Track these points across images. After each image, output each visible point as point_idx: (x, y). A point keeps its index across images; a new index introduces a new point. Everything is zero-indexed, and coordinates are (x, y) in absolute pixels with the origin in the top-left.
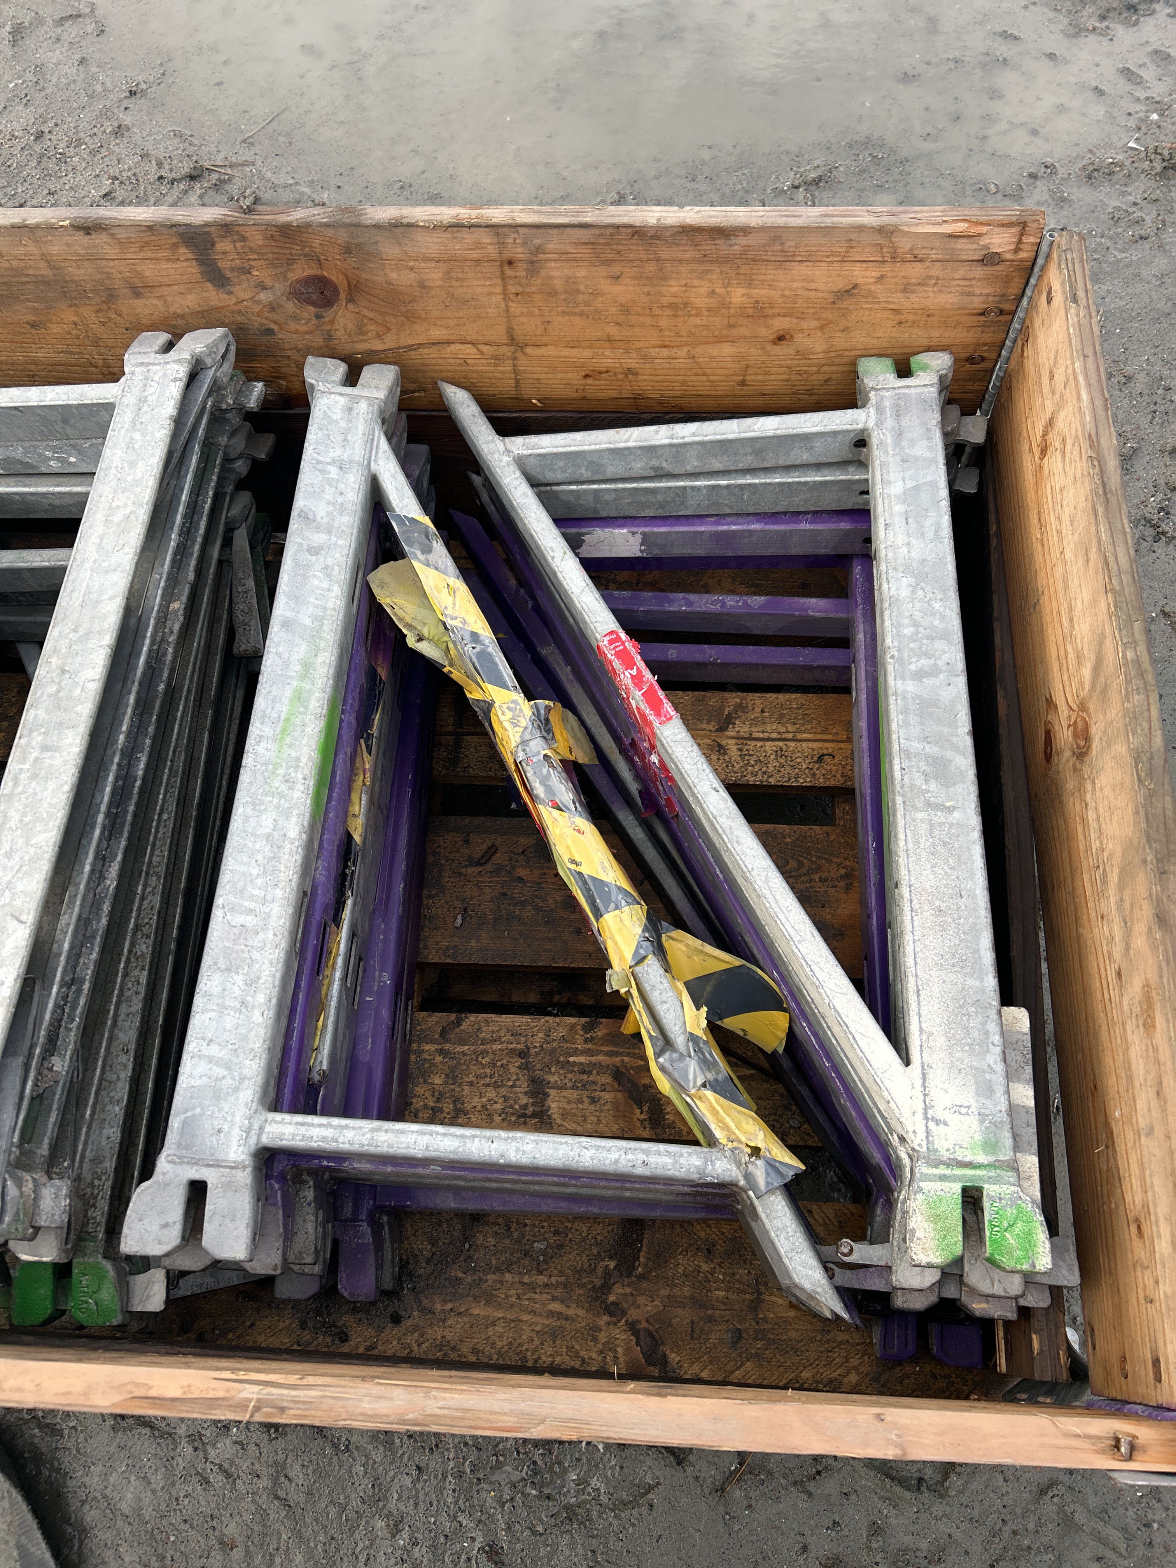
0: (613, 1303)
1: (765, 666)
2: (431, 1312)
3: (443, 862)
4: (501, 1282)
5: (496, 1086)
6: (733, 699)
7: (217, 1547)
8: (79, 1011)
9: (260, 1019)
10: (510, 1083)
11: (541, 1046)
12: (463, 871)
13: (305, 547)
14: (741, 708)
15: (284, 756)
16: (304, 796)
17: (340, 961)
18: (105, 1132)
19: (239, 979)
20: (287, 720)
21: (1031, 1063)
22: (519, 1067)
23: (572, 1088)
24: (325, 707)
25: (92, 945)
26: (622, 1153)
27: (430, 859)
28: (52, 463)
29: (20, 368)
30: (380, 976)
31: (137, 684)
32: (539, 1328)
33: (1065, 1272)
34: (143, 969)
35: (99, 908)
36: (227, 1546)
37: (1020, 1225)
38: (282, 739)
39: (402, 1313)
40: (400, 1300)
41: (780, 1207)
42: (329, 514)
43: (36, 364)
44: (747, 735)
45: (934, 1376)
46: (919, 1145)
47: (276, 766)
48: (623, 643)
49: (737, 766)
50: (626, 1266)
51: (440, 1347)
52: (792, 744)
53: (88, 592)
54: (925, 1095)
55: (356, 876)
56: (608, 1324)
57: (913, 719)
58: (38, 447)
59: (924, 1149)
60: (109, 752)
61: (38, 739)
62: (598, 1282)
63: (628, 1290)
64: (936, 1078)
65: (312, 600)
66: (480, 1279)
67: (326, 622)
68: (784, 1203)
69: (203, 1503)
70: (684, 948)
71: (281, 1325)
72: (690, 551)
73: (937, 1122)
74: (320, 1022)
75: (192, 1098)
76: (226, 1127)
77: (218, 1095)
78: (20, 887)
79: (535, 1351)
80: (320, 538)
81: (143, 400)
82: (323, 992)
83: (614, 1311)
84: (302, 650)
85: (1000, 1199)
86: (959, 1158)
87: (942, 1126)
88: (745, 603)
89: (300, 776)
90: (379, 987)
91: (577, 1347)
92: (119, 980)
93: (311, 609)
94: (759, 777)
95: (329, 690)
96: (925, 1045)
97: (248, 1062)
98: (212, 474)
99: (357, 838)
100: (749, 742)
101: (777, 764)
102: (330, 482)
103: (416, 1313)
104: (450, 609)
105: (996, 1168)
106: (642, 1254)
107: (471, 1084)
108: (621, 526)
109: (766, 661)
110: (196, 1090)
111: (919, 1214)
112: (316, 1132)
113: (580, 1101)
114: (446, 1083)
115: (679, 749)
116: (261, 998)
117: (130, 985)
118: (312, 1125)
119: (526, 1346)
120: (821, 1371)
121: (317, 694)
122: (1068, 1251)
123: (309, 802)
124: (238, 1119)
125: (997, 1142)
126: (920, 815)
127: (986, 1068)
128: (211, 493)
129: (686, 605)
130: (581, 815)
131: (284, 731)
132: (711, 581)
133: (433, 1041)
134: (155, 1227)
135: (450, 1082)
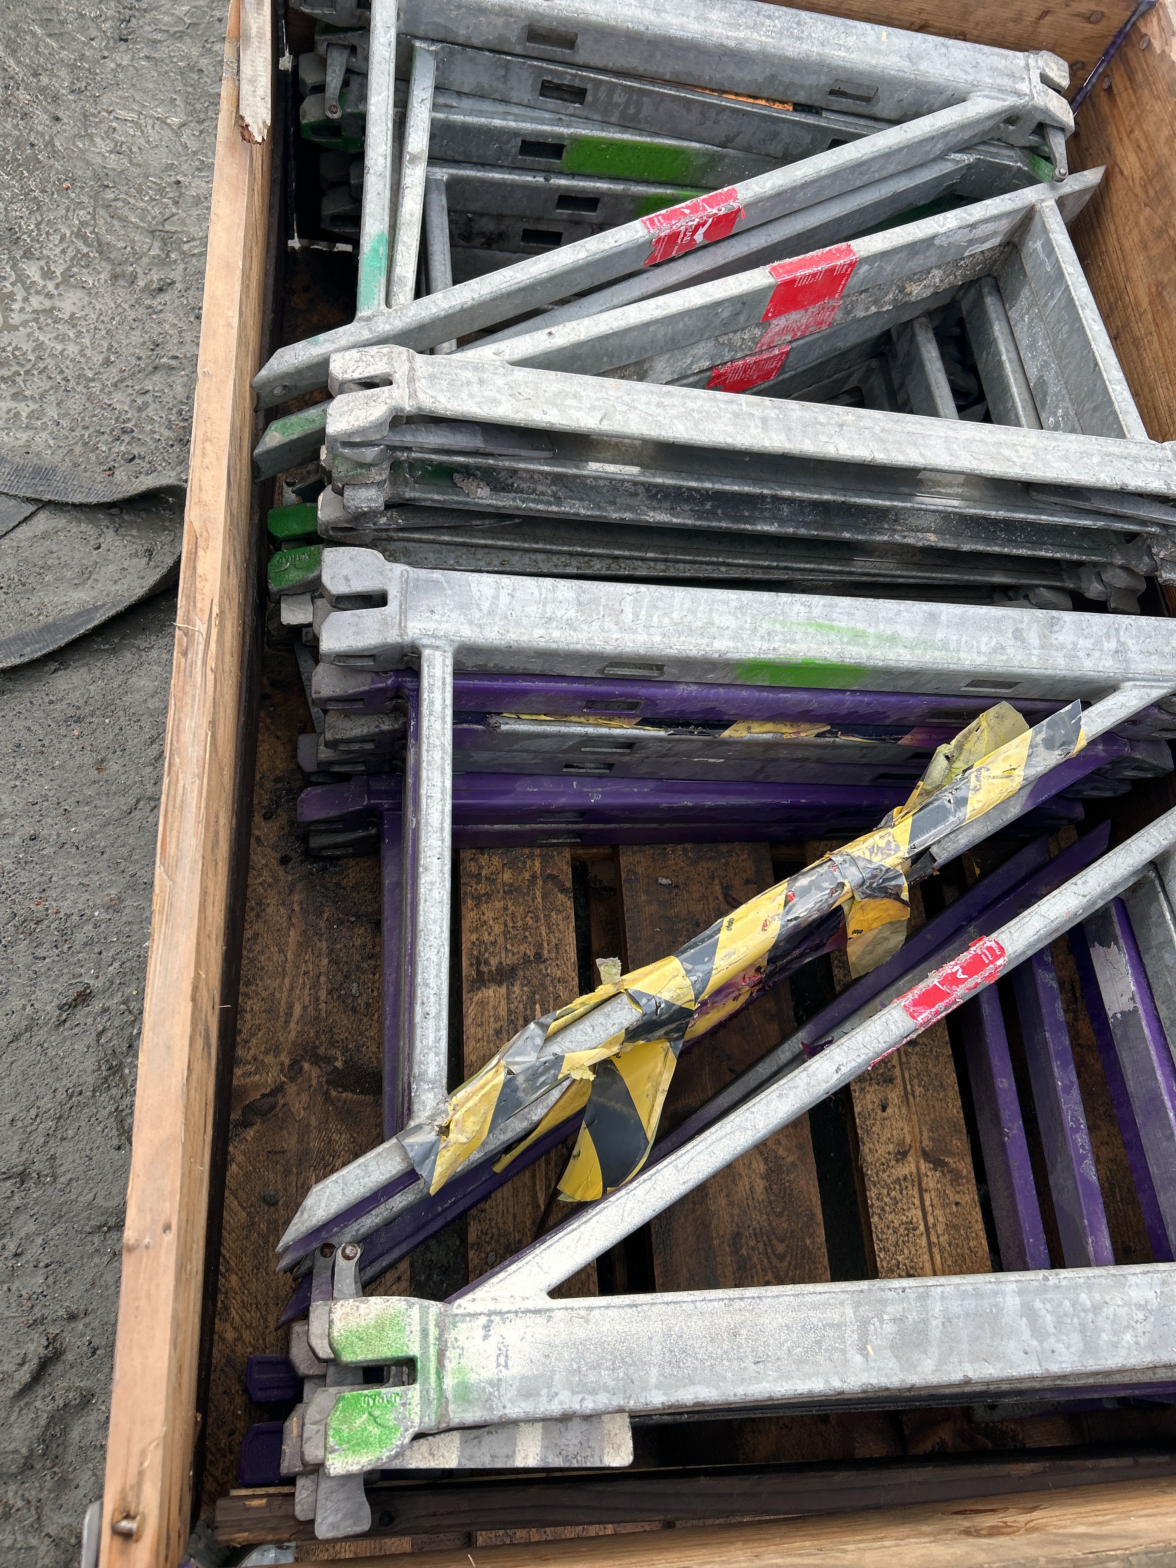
0: (301, 1068)
1: (1012, 1196)
2: (291, 892)
3: (723, 860)
4: (320, 955)
5: (505, 933)
6: (966, 1167)
7: (99, 757)
8: (532, 505)
9: (537, 636)
10: (509, 946)
11: (548, 975)
12: (717, 881)
13: (1020, 626)
14: (956, 1178)
15: (794, 628)
16: (757, 650)
17: (604, 731)
18: (431, 555)
19: (572, 614)
20: (832, 628)
21: (567, 1465)
22: (525, 954)
23: (509, 1010)
24: (853, 661)
25: (592, 509)
26: (435, 990)
27: (724, 848)
28: (1051, 419)
29: (1142, 380)
30: (597, 793)
31: (843, 499)
32: (277, 995)
33: (331, 1520)
34: (578, 568)
35: (626, 510)
36: (100, 765)
37: (376, 1431)
38: (811, 625)
39: (290, 866)
40: (302, 862)
41: (390, 1168)
42: (1062, 646)
43: (1150, 392)
44: (924, 1185)
45: (232, 1433)
46: (460, 1306)
47: (783, 623)
48: (992, 962)
49: (885, 1176)
50: (337, 1079)
51: (259, 903)
52: (924, 1242)
53: (923, 436)
54: (516, 1312)
55: (689, 737)
56: (282, 1064)
57: (971, 1304)
58: (1064, 401)
59: (456, 1311)
60: (771, 484)
61: (772, 414)
62: (321, 1051)
63: (314, 1082)
64: (538, 1328)
65: (964, 638)
66: (322, 935)
67: (943, 652)
68: (394, 1172)
69: (136, 741)
70: (658, 1070)
71: (278, 762)
72: (1129, 1072)
73: (487, 1327)
74: (543, 717)
75: (460, 586)
76: (436, 617)
77: (463, 607)
78: (632, 416)
79: (257, 994)
80: (1033, 638)
81: (1136, 460)
82: (573, 719)
83: (294, 1070)
84: (908, 633)
85: (404, 1404)
86: (448, 1354)
87: (483, 1332)
88: (1083, 1158)
89: (776, 645)
90: (588, 793)
91: (260, 1034)
92: (565, 548)
93: (955, 638)
94: (877, 1204)
95: (871, 662)
96: (574, 1313)
97: (496, 629)
98: (1079, 554)
99: (726, 734)
100: (916, 1188)
101: (896, 1224)
102: (1098, 643)
103: (290, 878)
104: (988, 773)
105: (439, 1399)
106: (350, 1095)
107: (506, 909)
108: (1138, 983)
109: (1019, 1198)
110: (467, 588)
111: (384, 1306)
112: (437, 696)
113: (497, 1019)
114: (504, 884)
115: (879, 1028)
116: (556, 634)
117: (563, 559)
118: (444, 691)
119: (261, 984)
120: (238, 1297)
121: (864, 652)
122: (355, 1524)
123: (752, 655)
124: (444, 626)
125: (469, 1401)
126: (849, 1311)
127: (554, 1390)
128: (1058, 555)
129: (1064, 1085)
130: (783, 926)
131: (820, 626)
132: (1105, 1133)
133: (543, 868)
134: (345, 572)
135: (506, 888)
